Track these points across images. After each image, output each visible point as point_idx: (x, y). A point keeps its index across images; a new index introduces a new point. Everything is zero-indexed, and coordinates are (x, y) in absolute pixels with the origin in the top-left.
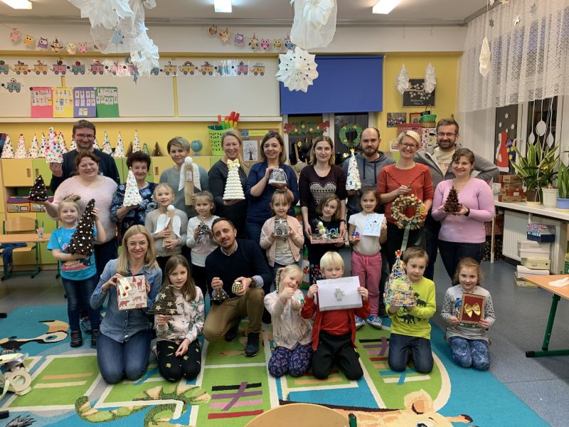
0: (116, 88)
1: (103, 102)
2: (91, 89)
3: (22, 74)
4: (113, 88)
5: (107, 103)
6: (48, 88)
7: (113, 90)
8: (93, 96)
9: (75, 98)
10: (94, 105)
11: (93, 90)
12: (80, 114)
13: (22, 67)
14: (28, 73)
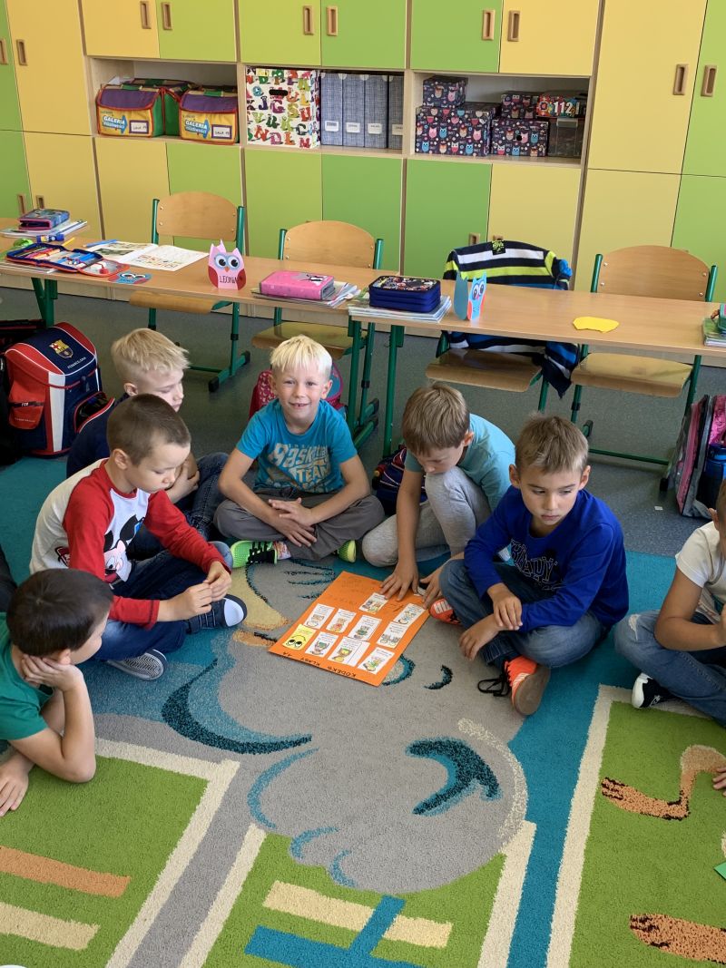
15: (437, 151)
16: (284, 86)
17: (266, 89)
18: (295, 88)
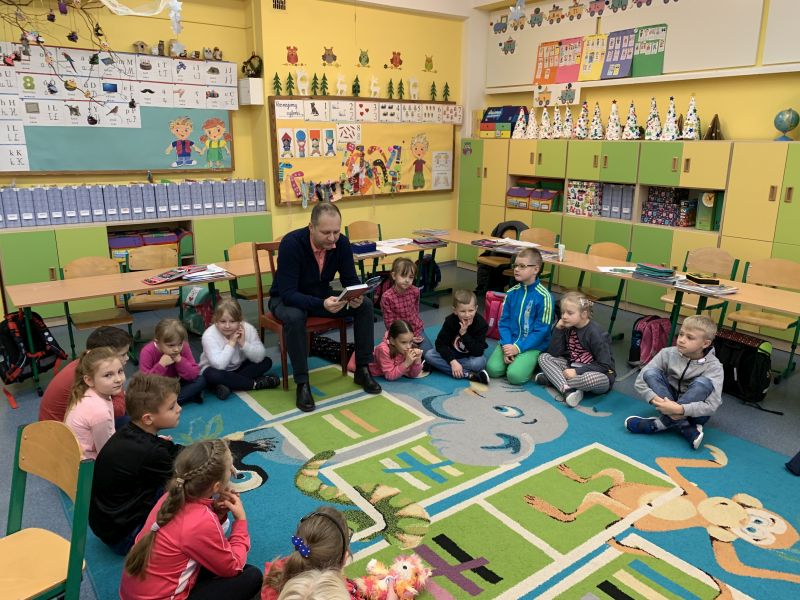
0: (665, 25)
1: (643, 51)
2: (631, 31)
3: (555, 22)
4: (661, 25)
5: (647, 53)
6: (579, 40)
7: (661, 28)
8: (632, 43)
9: (607, 50)
10: (630, 57)
11: (633, 33)
12: (609, 73)
13: (557, 13)
14: (562, 20)
15: (651, 222)
16: (584, 189)
17: (576, 190)
18: (588, 190)
